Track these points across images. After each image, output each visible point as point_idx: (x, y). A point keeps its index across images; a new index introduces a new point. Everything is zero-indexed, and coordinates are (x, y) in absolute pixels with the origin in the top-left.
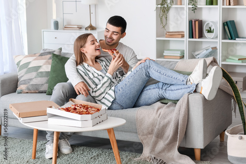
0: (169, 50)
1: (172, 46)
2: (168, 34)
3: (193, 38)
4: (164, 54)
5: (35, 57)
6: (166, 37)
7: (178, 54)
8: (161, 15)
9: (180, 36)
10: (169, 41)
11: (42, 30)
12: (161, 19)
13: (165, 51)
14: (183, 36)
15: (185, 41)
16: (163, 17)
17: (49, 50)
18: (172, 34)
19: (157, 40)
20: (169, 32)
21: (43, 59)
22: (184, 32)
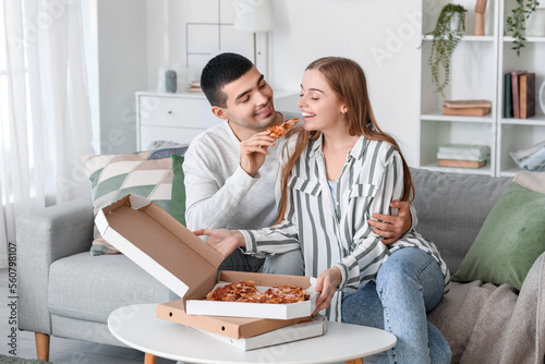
0: (449, 145)
1: (458, 136)
2: (449, 105)
3: (512, 115)
4: (440, 156)
5: (139, 163)
6: (445, 114)
7: (475, 156)
8: (434, 60)
9: (481, 112)
10: (449, 124)
11: (137, 93)
12: (435, 69)
13: (442, 150)
14: (487, 112)
15: (494, 125)
16: (440, 64)
17: (170, 143)
18: (461, 108)
19: (423, 122)
20: (451, 102)
21: (159, 168)
22: (490, 103)
